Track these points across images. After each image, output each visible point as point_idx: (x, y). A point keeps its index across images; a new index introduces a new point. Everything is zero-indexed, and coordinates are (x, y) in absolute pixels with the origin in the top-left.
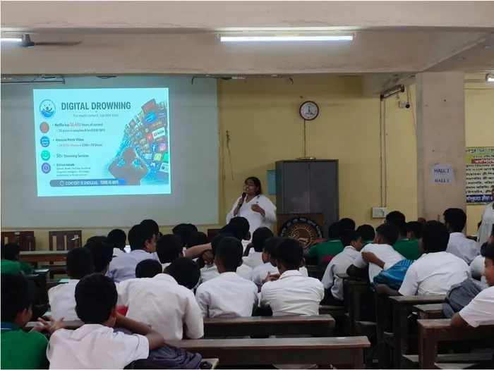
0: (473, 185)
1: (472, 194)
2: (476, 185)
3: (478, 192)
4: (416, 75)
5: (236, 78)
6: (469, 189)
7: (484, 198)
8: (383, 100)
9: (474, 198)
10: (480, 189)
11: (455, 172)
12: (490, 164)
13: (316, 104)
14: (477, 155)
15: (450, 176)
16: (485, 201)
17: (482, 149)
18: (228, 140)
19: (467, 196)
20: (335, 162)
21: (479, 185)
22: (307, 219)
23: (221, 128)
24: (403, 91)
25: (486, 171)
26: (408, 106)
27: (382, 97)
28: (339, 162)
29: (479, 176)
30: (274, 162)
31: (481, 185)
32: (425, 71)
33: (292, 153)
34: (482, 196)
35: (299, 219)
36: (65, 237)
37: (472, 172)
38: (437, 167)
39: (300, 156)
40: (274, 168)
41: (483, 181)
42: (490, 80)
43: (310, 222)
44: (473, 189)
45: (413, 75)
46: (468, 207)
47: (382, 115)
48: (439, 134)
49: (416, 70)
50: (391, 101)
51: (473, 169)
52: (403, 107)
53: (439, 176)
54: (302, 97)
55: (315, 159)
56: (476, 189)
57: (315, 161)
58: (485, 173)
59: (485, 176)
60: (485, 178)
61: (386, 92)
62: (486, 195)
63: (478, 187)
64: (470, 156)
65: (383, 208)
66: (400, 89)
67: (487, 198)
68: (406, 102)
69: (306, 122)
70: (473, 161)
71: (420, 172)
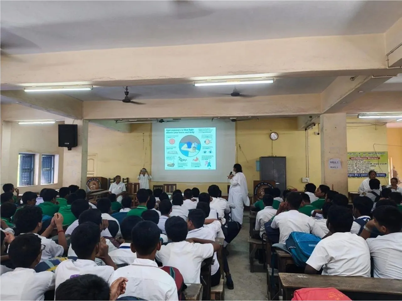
0: (350, 169)
1: (350, 173)
2: (352, 169)
3: (353, 172)
4: (320, 116)
5: (232, 118)
6: (348, 171)
7: (356, 175)
8: (307, 131)
9: (351, 175)
10: (354, 171)
11: (341, 163)
12: (359, 160)
13: (277, 134)
14: (352, 156)
15: (339, 165)
16: (356, 176)
17: (354, 153)
18: (240, 148)
19: (348, 174)
20: (284, 158)
21: (353, 169)
22: (268, 183)
23: (237, 143)
24: (315, 125)
25: (356, 163)
26: (318, 134)
27: (306, 130)
28: (287, 158)
29: (353, 165)
30: (259, 157)
31: (354, 169)
32: (325, 113)
33: (267, 153)
34: (355, 174)
35: (263, 183)
36: (170, 186)
37: (350, 163)
38: (332, 160)
39: (271, 155)
40: (259, 160)
41: (355, 167)
42: (360, 117)
43: (269, 185)
44: (351, 171)
45: (318, 116)
46: (348, 179)
47: (307, 138)
48: (333, 144)
49: (320, 113)
50: (310, 131)
51: (350, 162)
52: (316, 135)
53: (332, 165)
54: (271, 130)
55: (276, 156)
56: (352, 171)
57: (276, 157)
58: (356, 164)
59: (356, 165)
60: (356, 166)
61: (308, 127)
62: (357, 174)
63: (353, 170)
64: (349, 156)
65: (307, 178)
66: (313, 125)
67: (357, 175)
68: (318, 132)
69: (273, 141)
70: (350, 158)
71: (323, 162)
